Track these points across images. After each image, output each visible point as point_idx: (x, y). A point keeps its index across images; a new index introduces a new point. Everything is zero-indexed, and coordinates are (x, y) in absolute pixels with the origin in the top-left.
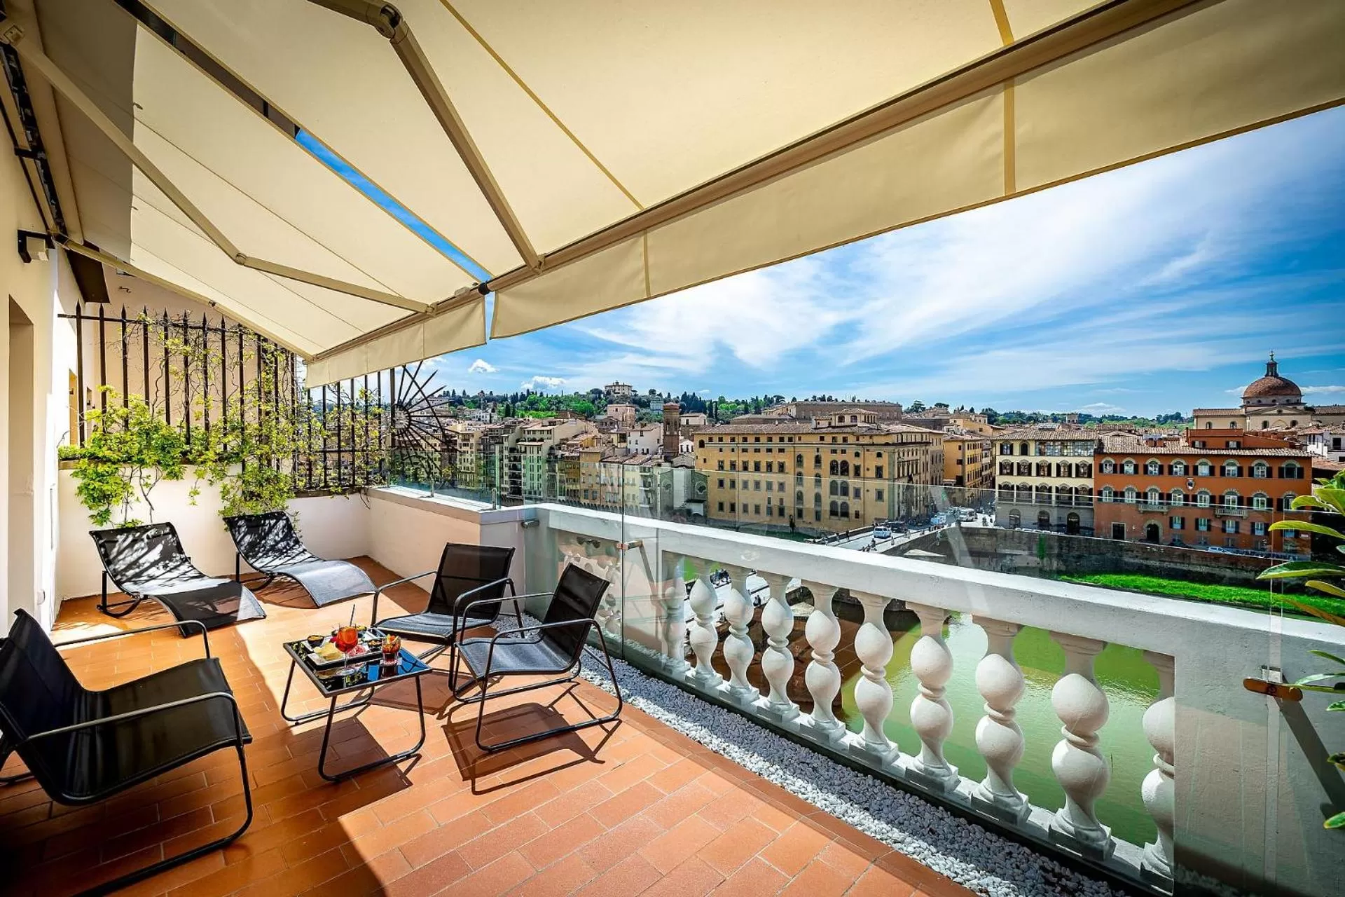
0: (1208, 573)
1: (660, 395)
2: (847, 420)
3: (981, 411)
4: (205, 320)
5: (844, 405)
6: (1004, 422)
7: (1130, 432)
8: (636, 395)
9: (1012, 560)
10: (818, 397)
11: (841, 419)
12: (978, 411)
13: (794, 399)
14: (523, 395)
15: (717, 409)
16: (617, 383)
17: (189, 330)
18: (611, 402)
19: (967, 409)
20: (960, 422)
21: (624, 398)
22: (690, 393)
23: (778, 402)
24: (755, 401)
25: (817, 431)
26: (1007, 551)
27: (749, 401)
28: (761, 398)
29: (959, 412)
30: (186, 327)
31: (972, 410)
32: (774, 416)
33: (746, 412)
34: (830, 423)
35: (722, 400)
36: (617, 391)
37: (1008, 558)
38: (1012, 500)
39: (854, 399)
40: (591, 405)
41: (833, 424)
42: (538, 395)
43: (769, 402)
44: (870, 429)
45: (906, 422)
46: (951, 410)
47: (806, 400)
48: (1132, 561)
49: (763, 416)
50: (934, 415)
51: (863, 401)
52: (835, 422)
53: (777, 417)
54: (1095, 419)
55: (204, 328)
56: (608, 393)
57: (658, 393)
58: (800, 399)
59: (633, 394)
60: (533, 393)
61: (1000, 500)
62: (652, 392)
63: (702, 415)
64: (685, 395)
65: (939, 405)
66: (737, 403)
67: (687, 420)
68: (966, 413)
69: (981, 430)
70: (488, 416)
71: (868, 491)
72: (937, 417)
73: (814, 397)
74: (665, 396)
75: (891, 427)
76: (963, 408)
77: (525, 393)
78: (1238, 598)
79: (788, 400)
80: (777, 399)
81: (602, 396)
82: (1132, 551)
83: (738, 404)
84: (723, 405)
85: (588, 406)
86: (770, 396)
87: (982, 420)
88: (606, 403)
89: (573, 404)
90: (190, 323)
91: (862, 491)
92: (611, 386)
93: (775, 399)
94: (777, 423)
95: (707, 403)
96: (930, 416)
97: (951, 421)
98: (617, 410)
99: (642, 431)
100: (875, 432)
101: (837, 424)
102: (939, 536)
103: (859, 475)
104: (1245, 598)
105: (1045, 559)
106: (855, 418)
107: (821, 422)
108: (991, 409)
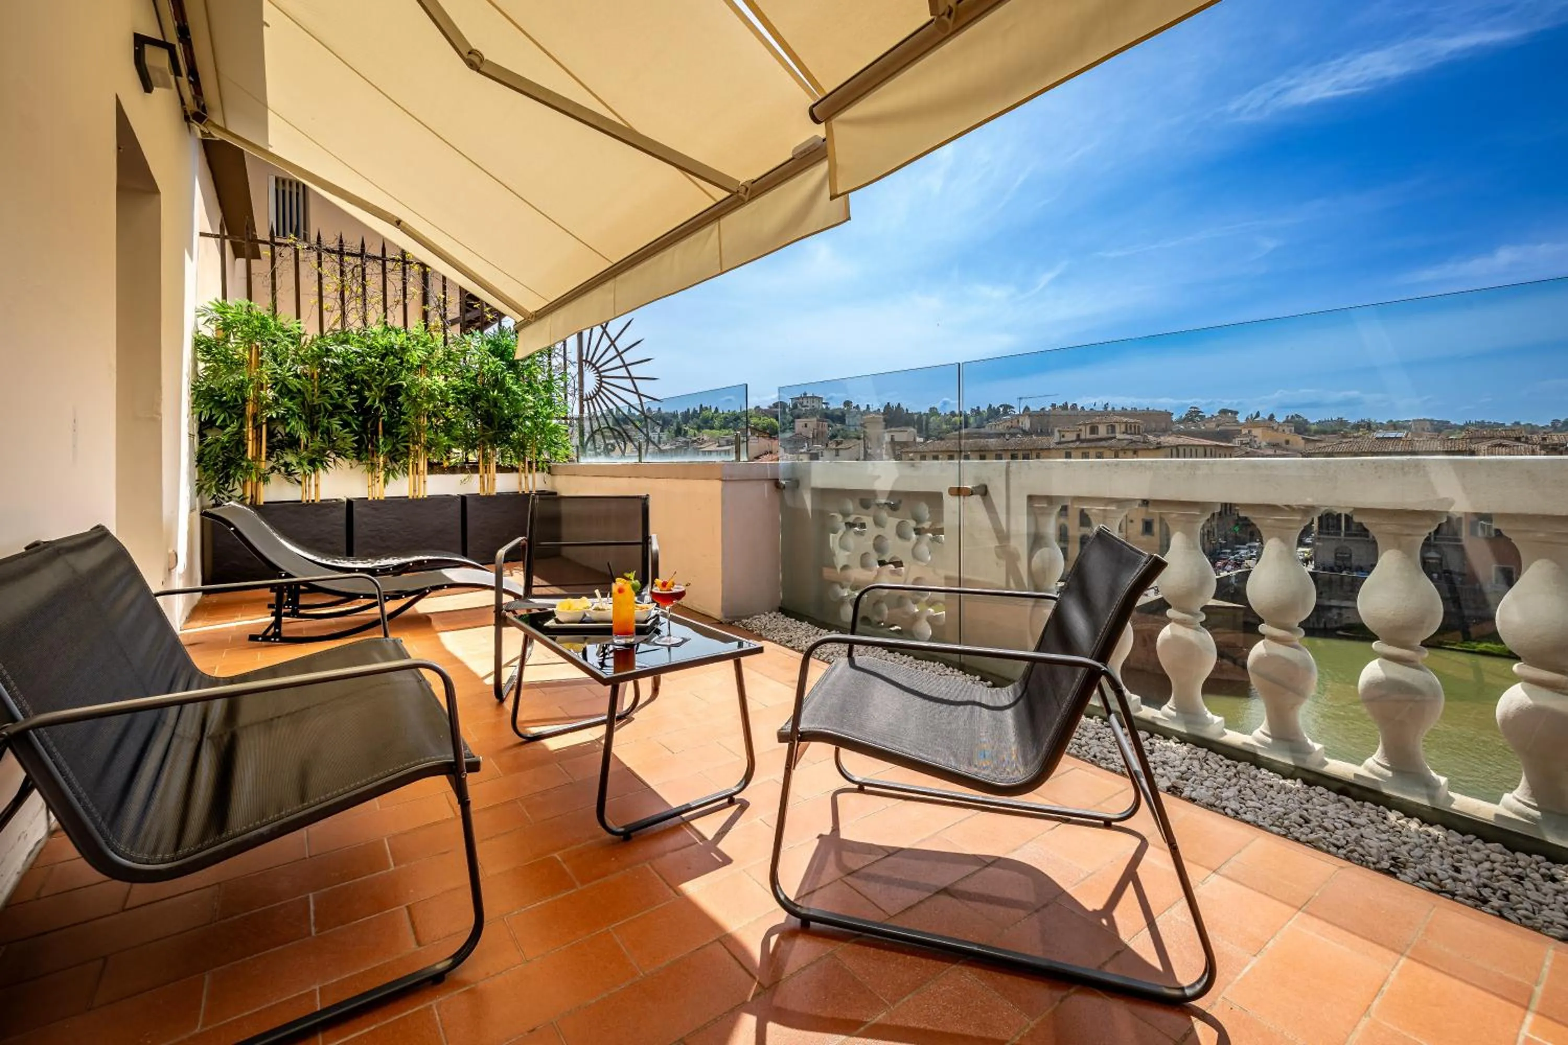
1: (857, 407)
2: (1102, 431)
3: (1284, 419)
4: (363, 245)
5: (1093, 413)
6: (1317, 432)
7: (1518, 439)
8: (827, 408)
9: (1340, 615)
10: (1058, 405)
11: (1094, 430)
12: (1280, 419)
13: (1027, 408)
14: (695, 411)
15: (928, 422)
16: (805, 394)
17: (346, 258)
18: (799, 417)
19: (1265, 416)
20: (1257, 432)
21: (813, 412)
22: (894, 404)
24: (977, 412)
25: (1061, 446)
26: (1334, 603)
27: (968, 412)
28: (984, 409)
29: (1253, 421)
30: (341, 253)
31: (1272, 417)
32: (1003, 429)
33: (965, 425)
34: (1078, 436)
35: (933, 411)
36: (805, 404)
37: (1335, 611)
38: (1340, 535)
39: (1106, 407)
40: (774, 421)
41: (1083, 437)
42: (713, 410)
43: (994, 413)
44: (1132, 442)
45: (1179, 433)
46: (1241, 419)
47: (1043, 409)
49: (988, 429)
50: (1218, 426)
51: (1118, 408)
52: (1086, 434)
53: (1007, 430)
54: (1455, 427)
55: (362, 254)
56: (795, 406)
57: (854, 405)
58: (1034, 408)
59: (824, 406)
60: (706, 408)
61: (1320, 533)
62: (847, 404)
63: (912, 429)
64: (888, 406)
65: (1224, 412)
66: (954, 414)
67: (892, 436)
68: (1264, 421)
69: (1287, 442)
70: (657, 437)
71: (1132, 521)
72: (1221, 428)
73: (1053, 405)
74: (863, 408)
75: (1162, 439)
76: (1258, 415)
77: (698, 409)
79: (1018, 410)
80: (1005, 410)
81: (787, 410)
83: (955, 416)
84: (936, 418)
85: (772, 423)
86: (995, 405)
87: (1287, 429)
88: (791, 418)
89: (753, 420)
90: (346, 249)
92: (798, 399)
93: (1001, 409)
94: (1007, 436)
95: (916, 417)
96: (1212, 426)
97: (1245, 431)
98: (806, 426)
99: (837, 450)
100: (1140, 446)
101: (1089, 436)
102: (1233, 580)
106: (1113, 427)
107: (1067, 434)
108: (1298, 416)
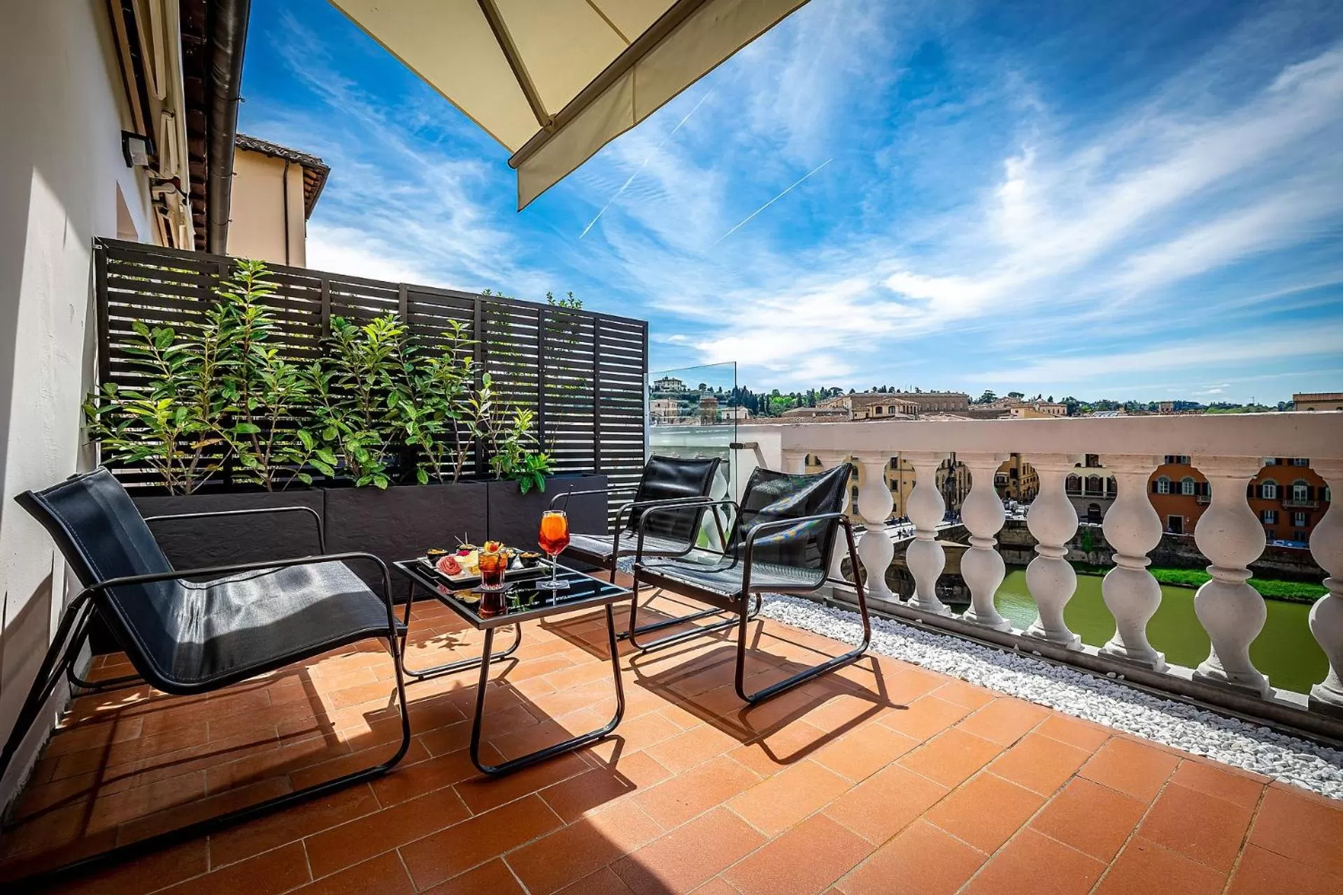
0: (1270, 568)
1: (711, 389)
2: (885, 411)
3: (1061, 400)
10: (881, 388)
11: (879, 410)
12: (1056, 401)
13: (853, 391)
15: (768, 403)
16: (667, 378)
19: (1046, 398)
20: (1021, 412)
21: (671, 393)
22: (741, 387)
23: (836, 394)
24: (811, 393)
27: (804, 393)
28: (818, 390)
31: (1050, 399)
32: (828, 408)
33: (800, 404)
34: (867, 414)
35: (776, 393)
36: (666, 386)
39: (920, 390)
41: (871, 416)
43: (825, 394)
46: (1025, 400)
47: (867, 392)
48: (1186, 555)
49: (817, 409)
50: (1005, 406)
52: (873, 413)
53: (831, 410)
57: (709, 387)
58: (860, 391)
59: (683, 388)
62: (702, 386)
63: (744, 408)
65: (1013, 395)
66: (792, 395)
67: (728, 415)
68: (1044, 402)
71: (905, 483)
74: (716, 390)
76: (1040, 397)
78: (1300, 594)
79: (846, 392)
80: (835, 392)
82: (1187, 545)
83: (793, 397)
84: (778, 399)
86: (827, 388)
87: (1060, 410)
91: (899, 484)
92: (659, 382)
93: (832, 391)
95: (758, 398)
97: (1012, 411)
98: (659, 405)
101: (875, 415)
103: (896, 467)
104: (1306, 594)
105: (1091, 554)
106: (893, 407)
107: (858, 413)
108: (1071, 398)
